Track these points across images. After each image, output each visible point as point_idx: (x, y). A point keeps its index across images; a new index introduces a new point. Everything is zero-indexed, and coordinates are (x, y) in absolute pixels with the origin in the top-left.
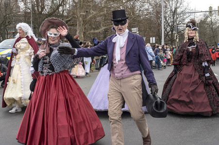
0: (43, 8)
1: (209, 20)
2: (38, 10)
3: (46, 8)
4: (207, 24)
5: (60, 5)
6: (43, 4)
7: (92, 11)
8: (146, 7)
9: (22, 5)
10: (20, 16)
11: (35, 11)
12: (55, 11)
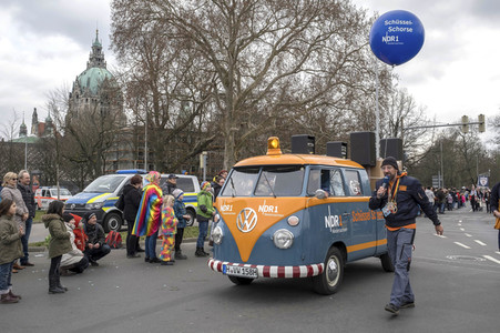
0: (166, 119)
1: (459, 138)
2: (157, 122)
3: (171, 119)
4: (457, 146)
5: (196, 114)
6: (166, 113)
7: (250, 125)
8: (347, 117)
9: (129, 114)
10: (125, 133)
11: (152, 124)
12: (186, 125)
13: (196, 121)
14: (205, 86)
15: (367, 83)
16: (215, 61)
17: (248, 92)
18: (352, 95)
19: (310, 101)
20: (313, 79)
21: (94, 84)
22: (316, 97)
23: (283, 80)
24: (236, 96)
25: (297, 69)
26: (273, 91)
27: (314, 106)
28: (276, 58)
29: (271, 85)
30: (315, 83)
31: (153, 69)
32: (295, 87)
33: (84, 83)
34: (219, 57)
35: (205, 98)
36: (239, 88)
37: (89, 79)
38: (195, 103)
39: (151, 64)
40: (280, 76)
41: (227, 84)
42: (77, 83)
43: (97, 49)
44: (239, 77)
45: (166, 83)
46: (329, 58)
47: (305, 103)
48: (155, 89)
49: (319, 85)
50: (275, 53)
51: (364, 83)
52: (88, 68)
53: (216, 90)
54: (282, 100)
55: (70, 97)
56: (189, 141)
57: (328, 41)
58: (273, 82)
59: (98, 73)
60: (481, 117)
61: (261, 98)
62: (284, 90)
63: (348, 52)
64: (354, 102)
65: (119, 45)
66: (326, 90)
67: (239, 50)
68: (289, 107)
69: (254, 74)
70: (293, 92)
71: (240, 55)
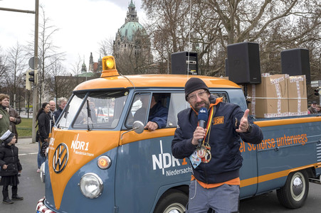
13: (205, 57)
14: (212, 30)
16: (219, 11)
17: (246, 34)
19: (298, 37)
20: (301, 19)
21: (130, 33)
22: (304, 34)
23: (275, 22)
24: (236, 37)
25: (287, 12)
26: (267, 31)
27: (301, 42)
28: (269, 5)
29: (265, 27)
30: (303, 23)
31: (172, 20)
32: (285, 27)
33: (123, 34)
34: (223, 7)
35: (212, 39)
36: (239, 30)
37: (127, 30)
38: (204, 44)
39: (171, 17)
40: (273, 19)
41: (229, 28)
42: (119, 34)
43: (132, 8)
44: (239, 22)
45: (183, 30)
47: (295, 39)
48: (173, 35)
49: (306, 24)
52: (126, 23)
53: (221, 33)
54: (274, 38)
55: (114, 44)
58: (267, 24)
59: (133, 26)
61: (256, 38)
62: (276, 30)
65: (148, 5)
66: (313, 28)
68: (280, 43)
69: (250, 19)
70: (283, 31)
71: (239, 5)
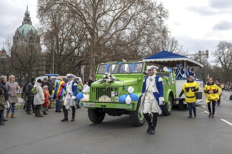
0: (62, 50)
2: (58, 52)
3: (64, 50)
5: (76, 48)
6: (62, 47)
7: (103, 53)
8: (147, 50)
10: (42, 56)
12: (71, 53)
13: (76, 51)
15: (157, 35)
16: (86, 23)
17: (102, 38)
18: (149, 40)
19: (130, 42)
20: (132, 32)
21: (26, 32)
22: (133, 41)
23: (118, 33)
24: (96, 40)
25: (125, 28)
26: (113, 38)
27: (131, 46)
28: (115, 23)
29: (112, 35)
30: (132, 34)
31: (56, 27)
32: (123, 36)
33: (21, 32)
34: (88, 21)
35: (81, 40)
36: (97, 36)
37: (23, 30)
38: (76, 43)
39: (55, 24)
40: (117, 31)
41: (92, 34)
42: (18, 32)
43: (27, 15)
44: (97, 31)
46: (139, 23)
47: (128, 43)
48: (57, 36)
49: (134, 35)
50: (114, 20)
51: (155, 35)
52: (23, 24)
53: (87, 37)
54: (117, 42)
55: (14, 38)
56: (73, 60)
57: (139, 15)
58: (114, 34)
59: (27, 27)
60: (207, 51)
61: (107, 41)
62: (118, 37)
63: (148, 20)
64: (151, 44)
65: (41, 16)
66: (138, 38)
67: (97, 19)
68: (120, 45)
69: (104, 30)
70: (122, 38)
71: (98, 21)
